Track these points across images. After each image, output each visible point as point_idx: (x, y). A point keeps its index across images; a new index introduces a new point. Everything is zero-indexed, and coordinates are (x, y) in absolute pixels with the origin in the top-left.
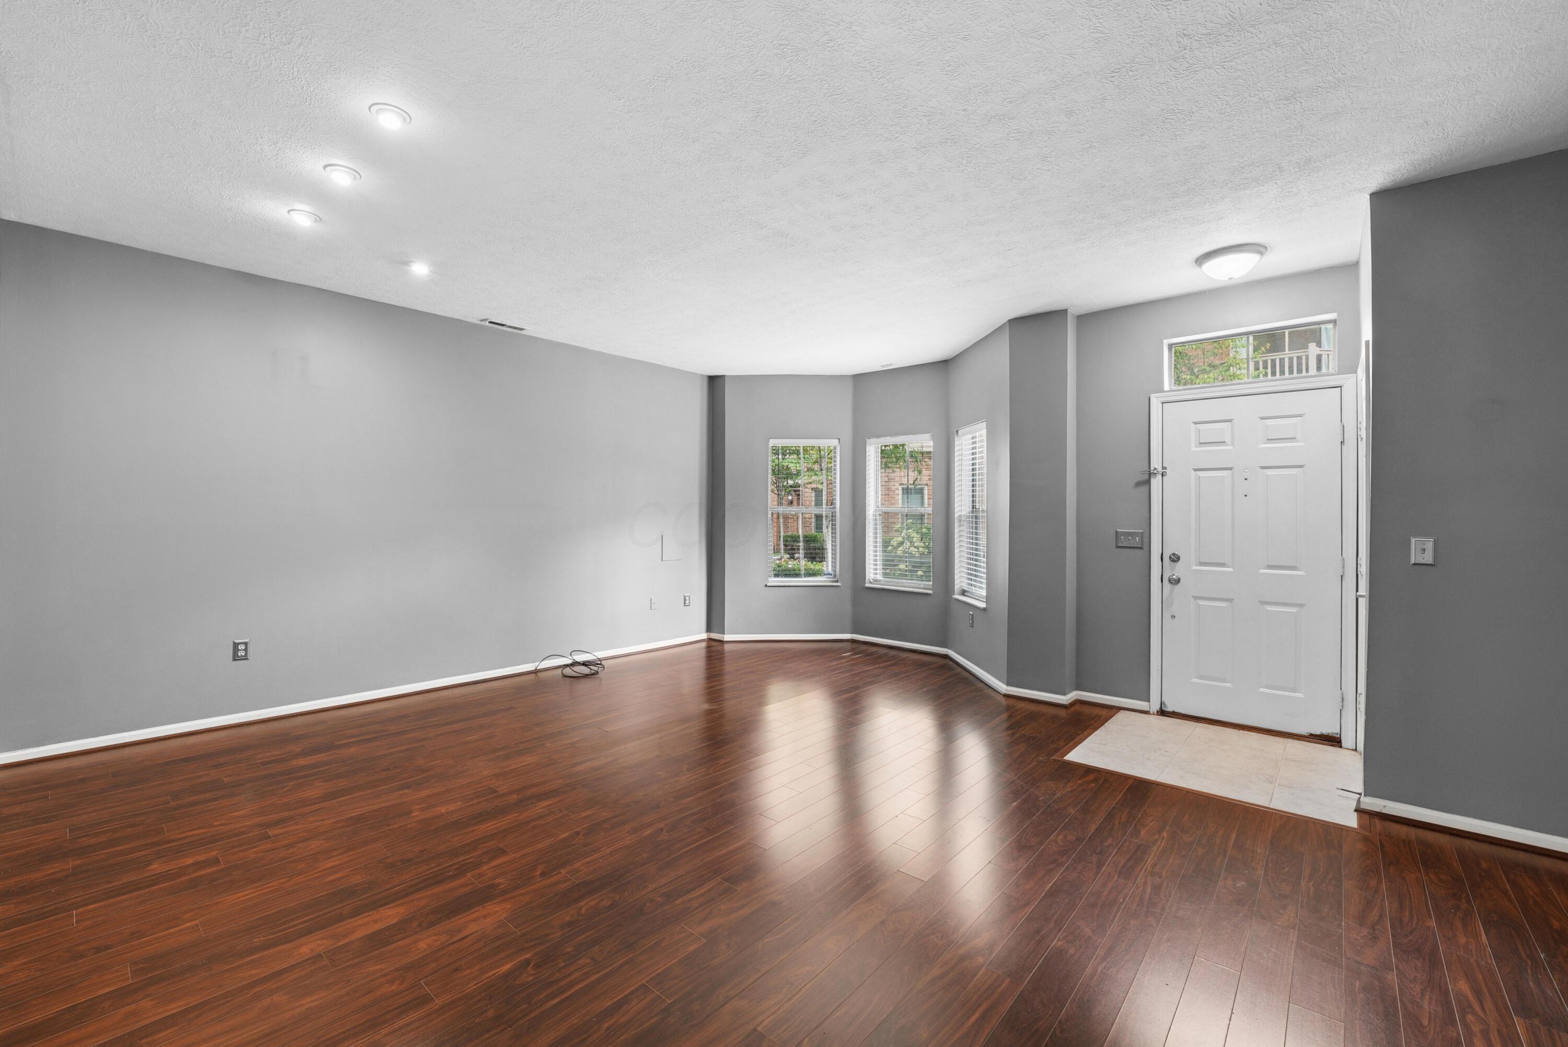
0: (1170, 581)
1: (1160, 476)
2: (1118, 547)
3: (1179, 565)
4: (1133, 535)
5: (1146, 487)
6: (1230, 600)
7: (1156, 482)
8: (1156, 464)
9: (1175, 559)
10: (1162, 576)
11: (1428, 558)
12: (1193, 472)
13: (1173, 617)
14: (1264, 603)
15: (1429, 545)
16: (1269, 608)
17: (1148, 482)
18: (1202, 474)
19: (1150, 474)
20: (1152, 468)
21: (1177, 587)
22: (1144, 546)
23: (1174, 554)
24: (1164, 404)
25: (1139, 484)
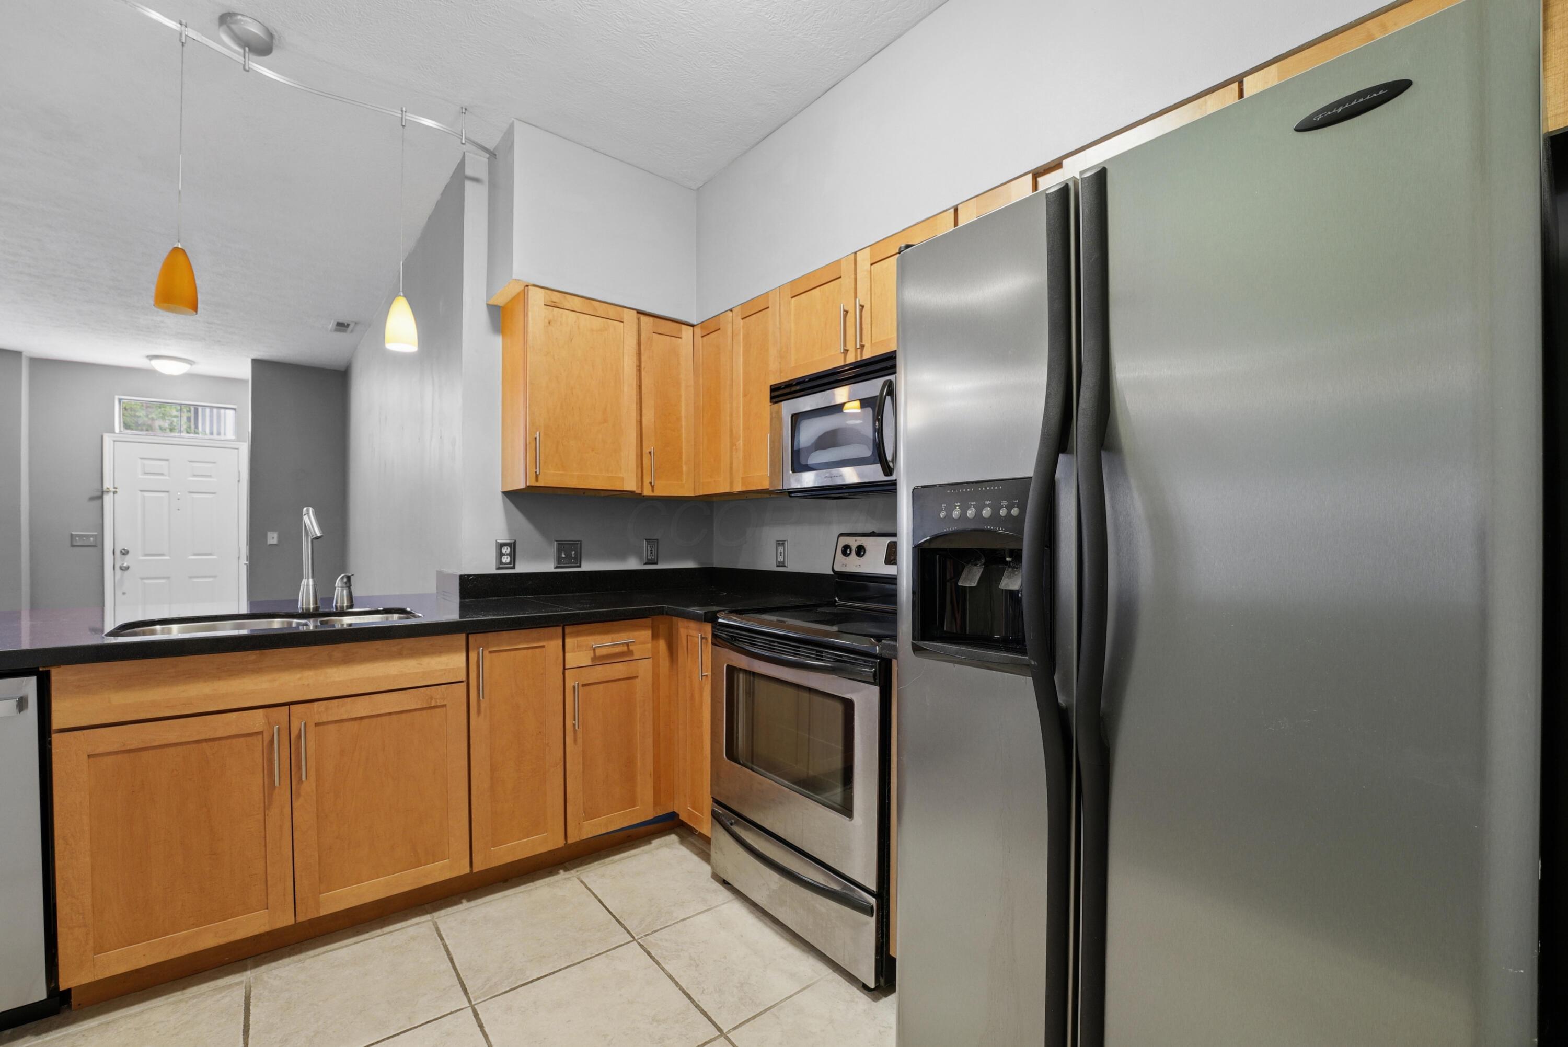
0: (121, 568)
1: (112, 494)
2: (73, 546)
3: (128, 557)
4: (88, 536)
5: (99, 502)
6: (168, 578)
7: (107, 498)
8: (107, 484)
9: (125, 553)
10: (114, 565)
11: (275, 541)
12: (140, 493)
13: (124, 594)
14: (191, 577)
15: (275, 535)
16: (195, 580)
17: (101, 498)
18: (146, 494)
19: (103, 492)
20: (105, 488)
21: (127, 573)
22: (98, 544)
23: (124, 549)
24: (115, 443)
25: (92, 499)
